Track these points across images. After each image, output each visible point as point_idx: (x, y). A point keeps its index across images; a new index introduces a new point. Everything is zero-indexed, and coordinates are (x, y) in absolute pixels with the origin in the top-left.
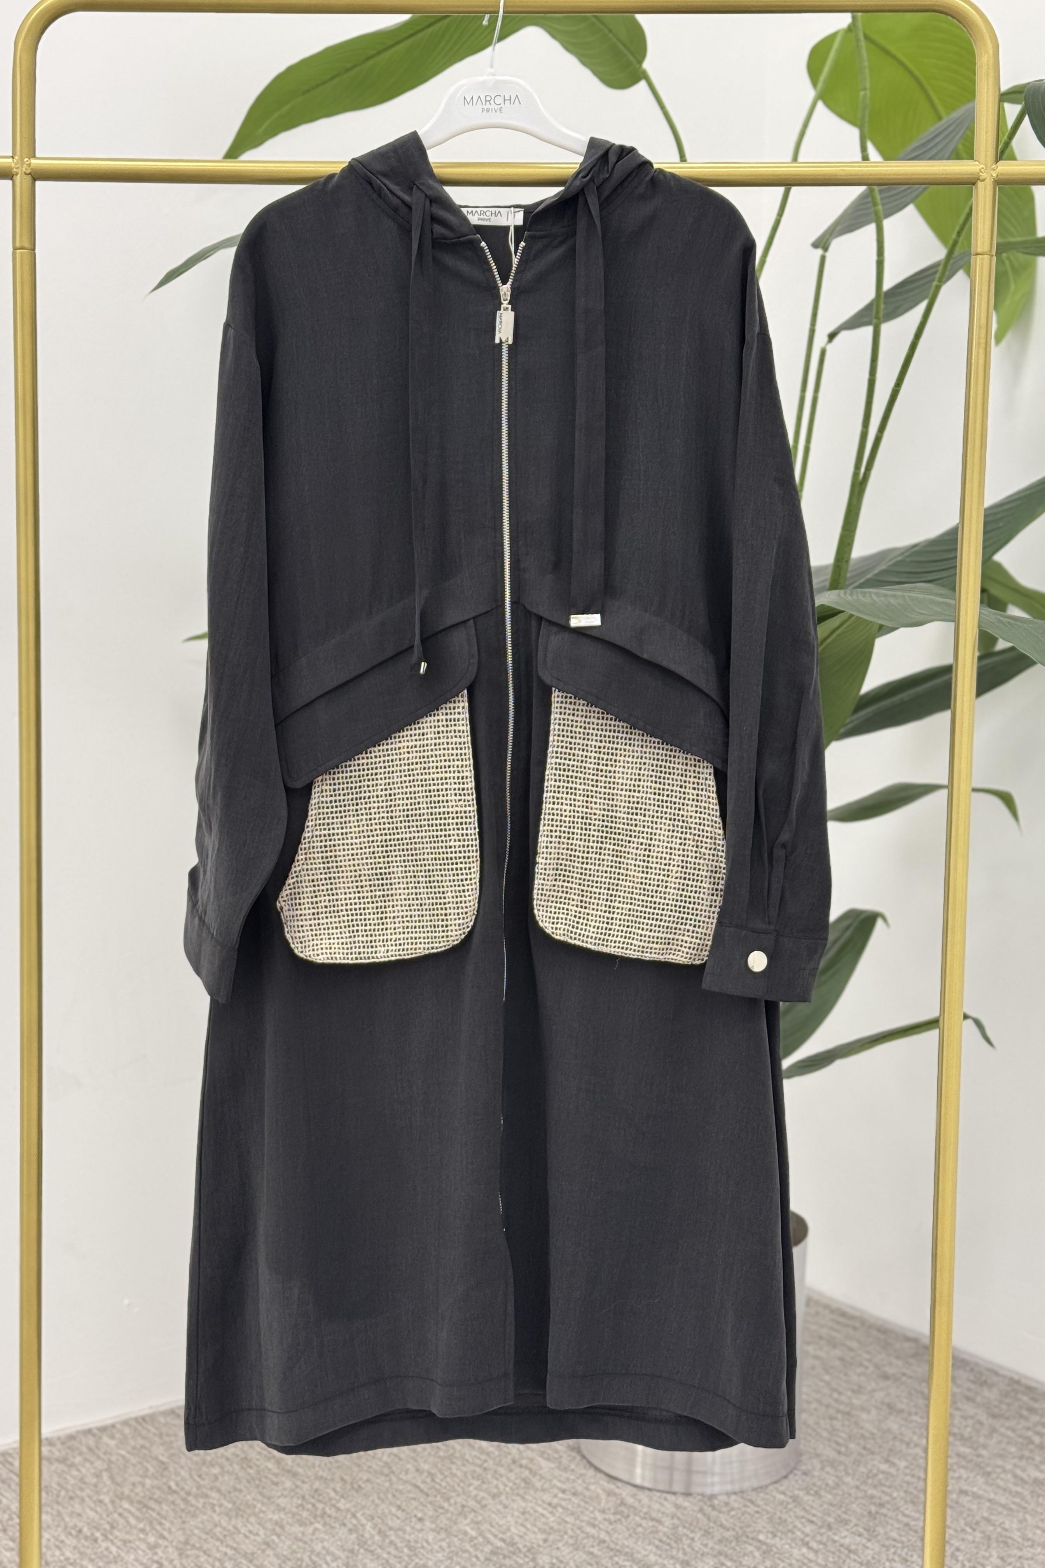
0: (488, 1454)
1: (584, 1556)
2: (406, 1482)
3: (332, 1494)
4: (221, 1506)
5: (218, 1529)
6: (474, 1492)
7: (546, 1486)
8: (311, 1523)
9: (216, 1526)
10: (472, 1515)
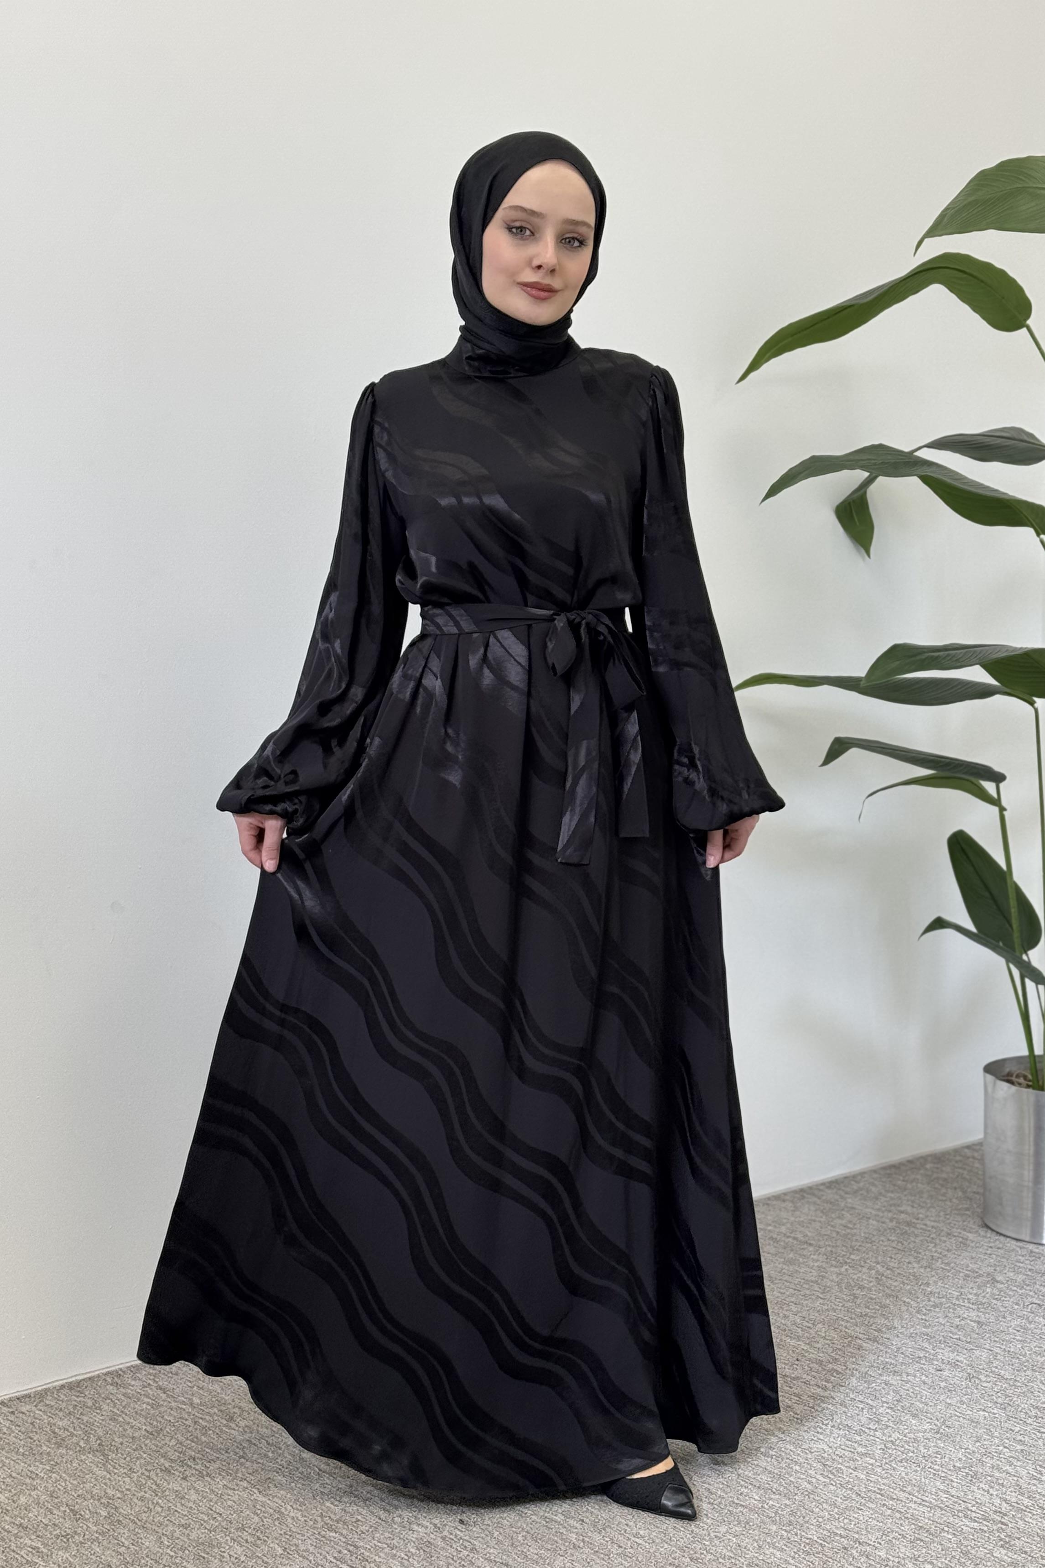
0: (929, 1231)
1: (1024, 1277)
2: (885, 1246)
3: (843, 1253)
4: (777, 1260)
5: (784, 1271)
6: (934, 1250)
7: (978, 1245)
8: (842, 1267)
9: (782, 1269)
10: (940, 1260)
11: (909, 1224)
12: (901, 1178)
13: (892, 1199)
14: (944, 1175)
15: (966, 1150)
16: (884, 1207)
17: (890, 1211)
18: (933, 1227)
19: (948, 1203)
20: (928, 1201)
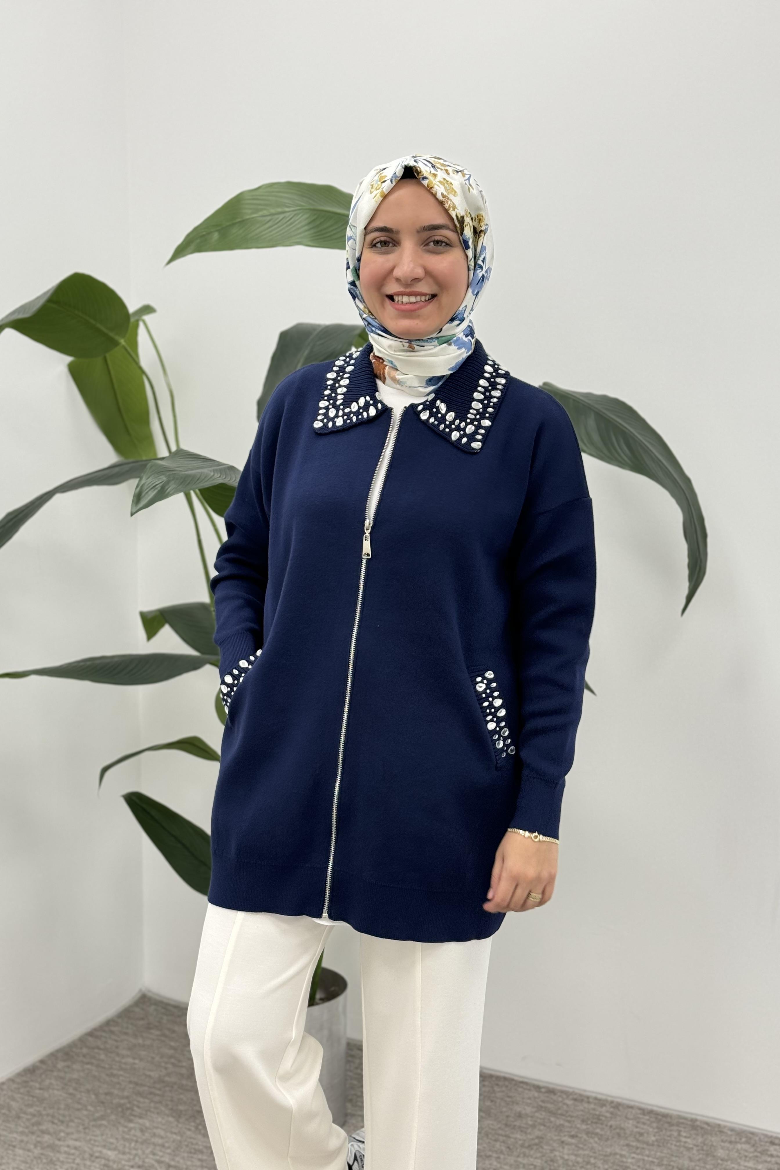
11: (52, 1147)
12: (37, 1085)
13: (34, 1115)
14: (75, 1076)
15: (90, 1039)
16: (27, 1127)
17: (33, 1133)
18: (76, 1148)
19: (85, 1113)
20: (66, 1113)
